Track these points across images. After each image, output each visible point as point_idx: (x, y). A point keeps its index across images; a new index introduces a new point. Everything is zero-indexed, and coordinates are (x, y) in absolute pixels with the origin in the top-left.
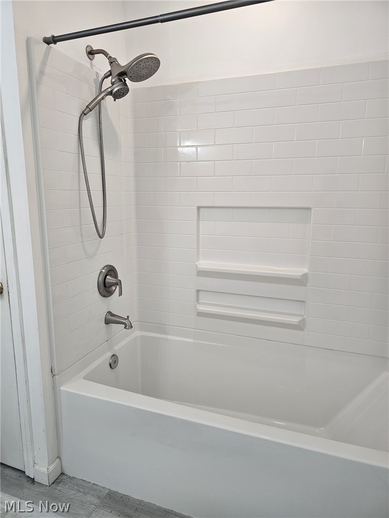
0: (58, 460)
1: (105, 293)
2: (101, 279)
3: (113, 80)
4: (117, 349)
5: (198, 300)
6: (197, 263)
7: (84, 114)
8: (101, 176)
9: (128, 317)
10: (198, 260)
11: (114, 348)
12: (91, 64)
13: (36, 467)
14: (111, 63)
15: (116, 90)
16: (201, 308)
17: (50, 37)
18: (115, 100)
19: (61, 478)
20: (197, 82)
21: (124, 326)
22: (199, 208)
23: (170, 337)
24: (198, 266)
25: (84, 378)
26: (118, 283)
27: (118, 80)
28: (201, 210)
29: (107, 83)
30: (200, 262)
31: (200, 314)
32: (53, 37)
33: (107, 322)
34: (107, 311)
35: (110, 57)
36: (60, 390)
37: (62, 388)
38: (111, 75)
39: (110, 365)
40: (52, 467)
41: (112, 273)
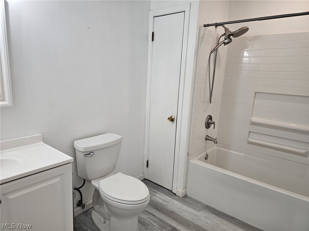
0: (185, 189)
1: (207, 127)
2: (207, 121)
3: (226, 38)
4: (208, 151)
5: (249, 136)
6: (251, 119)
7: (212, 52)
8: (213, 77)
9: (216, 138)
10: (252, 117)
11: (207, 151)
12: (216, 30)
13: (177, 189)
14: (226, 30)
15: (227, 42)
16: (251, 140)
17: (207, 25)
18: (224, 45)
19: (186, 196)
20: (264, 35)
21: (214, 142)
22: (256, 93)
23: (232, 151)
24: (252, 120)
25: (198, 159)
26: (214, 123)
27: (228, 38)
28: (257, 94)
29: (222, 39)
30: (253, 118)
31: (250, 143)
32: (208, 24)
33: (206, 139)
34: (206, 135)
35: (226, 28)
36: (190, 162)
37: (191, 161)
38: (225, 35)
39: (205, 158)
40: (183, 191)
41: (211, 119)
